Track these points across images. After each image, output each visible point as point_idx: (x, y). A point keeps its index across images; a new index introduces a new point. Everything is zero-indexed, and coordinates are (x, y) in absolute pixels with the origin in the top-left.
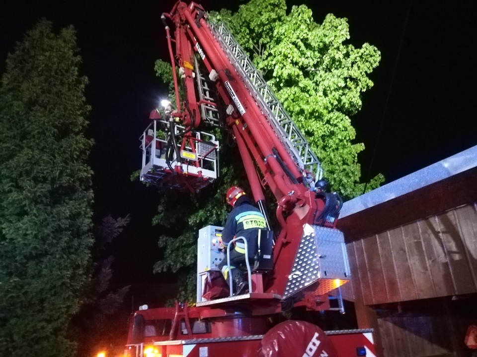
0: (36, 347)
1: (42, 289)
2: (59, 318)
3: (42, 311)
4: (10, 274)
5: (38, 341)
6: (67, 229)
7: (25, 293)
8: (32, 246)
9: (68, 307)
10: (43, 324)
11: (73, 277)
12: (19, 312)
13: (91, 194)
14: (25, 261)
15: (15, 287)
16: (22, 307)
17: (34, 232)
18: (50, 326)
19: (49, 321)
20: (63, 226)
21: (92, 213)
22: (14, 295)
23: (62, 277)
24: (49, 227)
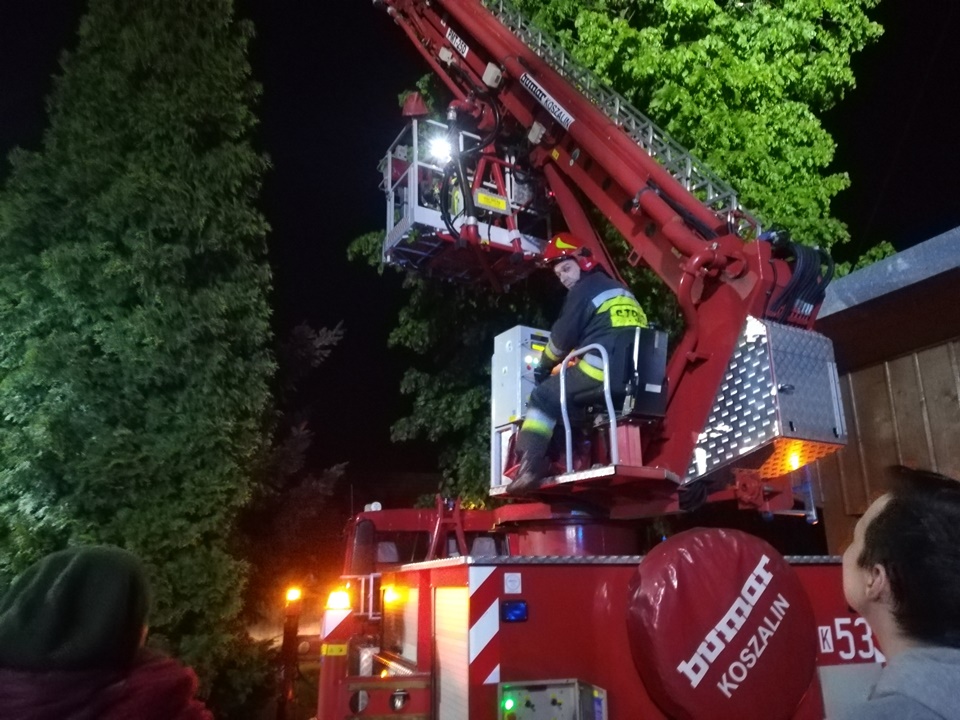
0: (170, 566)
1: (177, 455)
2: (213, 512)
3: (177, 496)
4: (112, 423)
5: (173, 554)
6: (222, 338)
7: (144, 460)
8: (155, 366)
9: (231, 493)
10: (182, 522)
11: (236, 434)
12: (134, 497)
13: (267, 272)
14: (140, 397)
15: (123, 446)
16: (138, 488)
17: (158, 341)
18: (196, 526)
19: (193, 519)
20: (214, 331)
21: (270, 311)
22: (121, 461)
23: (216, 432)
24: (187, 331)
